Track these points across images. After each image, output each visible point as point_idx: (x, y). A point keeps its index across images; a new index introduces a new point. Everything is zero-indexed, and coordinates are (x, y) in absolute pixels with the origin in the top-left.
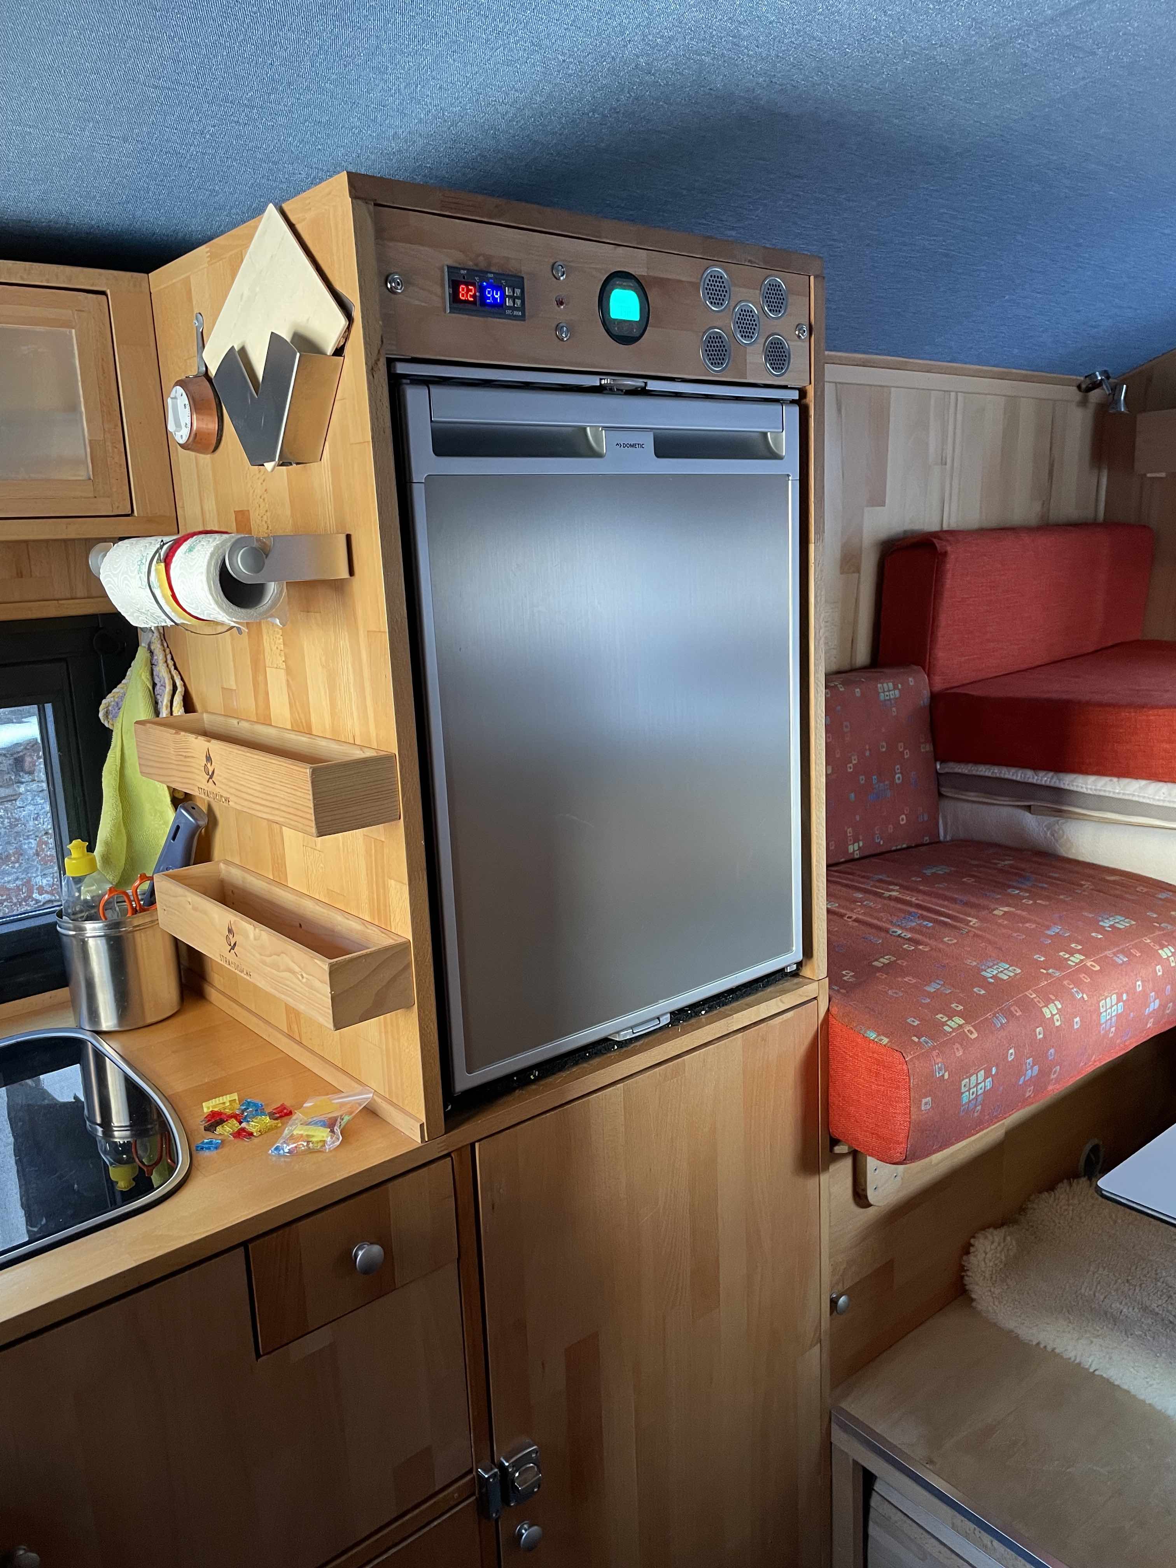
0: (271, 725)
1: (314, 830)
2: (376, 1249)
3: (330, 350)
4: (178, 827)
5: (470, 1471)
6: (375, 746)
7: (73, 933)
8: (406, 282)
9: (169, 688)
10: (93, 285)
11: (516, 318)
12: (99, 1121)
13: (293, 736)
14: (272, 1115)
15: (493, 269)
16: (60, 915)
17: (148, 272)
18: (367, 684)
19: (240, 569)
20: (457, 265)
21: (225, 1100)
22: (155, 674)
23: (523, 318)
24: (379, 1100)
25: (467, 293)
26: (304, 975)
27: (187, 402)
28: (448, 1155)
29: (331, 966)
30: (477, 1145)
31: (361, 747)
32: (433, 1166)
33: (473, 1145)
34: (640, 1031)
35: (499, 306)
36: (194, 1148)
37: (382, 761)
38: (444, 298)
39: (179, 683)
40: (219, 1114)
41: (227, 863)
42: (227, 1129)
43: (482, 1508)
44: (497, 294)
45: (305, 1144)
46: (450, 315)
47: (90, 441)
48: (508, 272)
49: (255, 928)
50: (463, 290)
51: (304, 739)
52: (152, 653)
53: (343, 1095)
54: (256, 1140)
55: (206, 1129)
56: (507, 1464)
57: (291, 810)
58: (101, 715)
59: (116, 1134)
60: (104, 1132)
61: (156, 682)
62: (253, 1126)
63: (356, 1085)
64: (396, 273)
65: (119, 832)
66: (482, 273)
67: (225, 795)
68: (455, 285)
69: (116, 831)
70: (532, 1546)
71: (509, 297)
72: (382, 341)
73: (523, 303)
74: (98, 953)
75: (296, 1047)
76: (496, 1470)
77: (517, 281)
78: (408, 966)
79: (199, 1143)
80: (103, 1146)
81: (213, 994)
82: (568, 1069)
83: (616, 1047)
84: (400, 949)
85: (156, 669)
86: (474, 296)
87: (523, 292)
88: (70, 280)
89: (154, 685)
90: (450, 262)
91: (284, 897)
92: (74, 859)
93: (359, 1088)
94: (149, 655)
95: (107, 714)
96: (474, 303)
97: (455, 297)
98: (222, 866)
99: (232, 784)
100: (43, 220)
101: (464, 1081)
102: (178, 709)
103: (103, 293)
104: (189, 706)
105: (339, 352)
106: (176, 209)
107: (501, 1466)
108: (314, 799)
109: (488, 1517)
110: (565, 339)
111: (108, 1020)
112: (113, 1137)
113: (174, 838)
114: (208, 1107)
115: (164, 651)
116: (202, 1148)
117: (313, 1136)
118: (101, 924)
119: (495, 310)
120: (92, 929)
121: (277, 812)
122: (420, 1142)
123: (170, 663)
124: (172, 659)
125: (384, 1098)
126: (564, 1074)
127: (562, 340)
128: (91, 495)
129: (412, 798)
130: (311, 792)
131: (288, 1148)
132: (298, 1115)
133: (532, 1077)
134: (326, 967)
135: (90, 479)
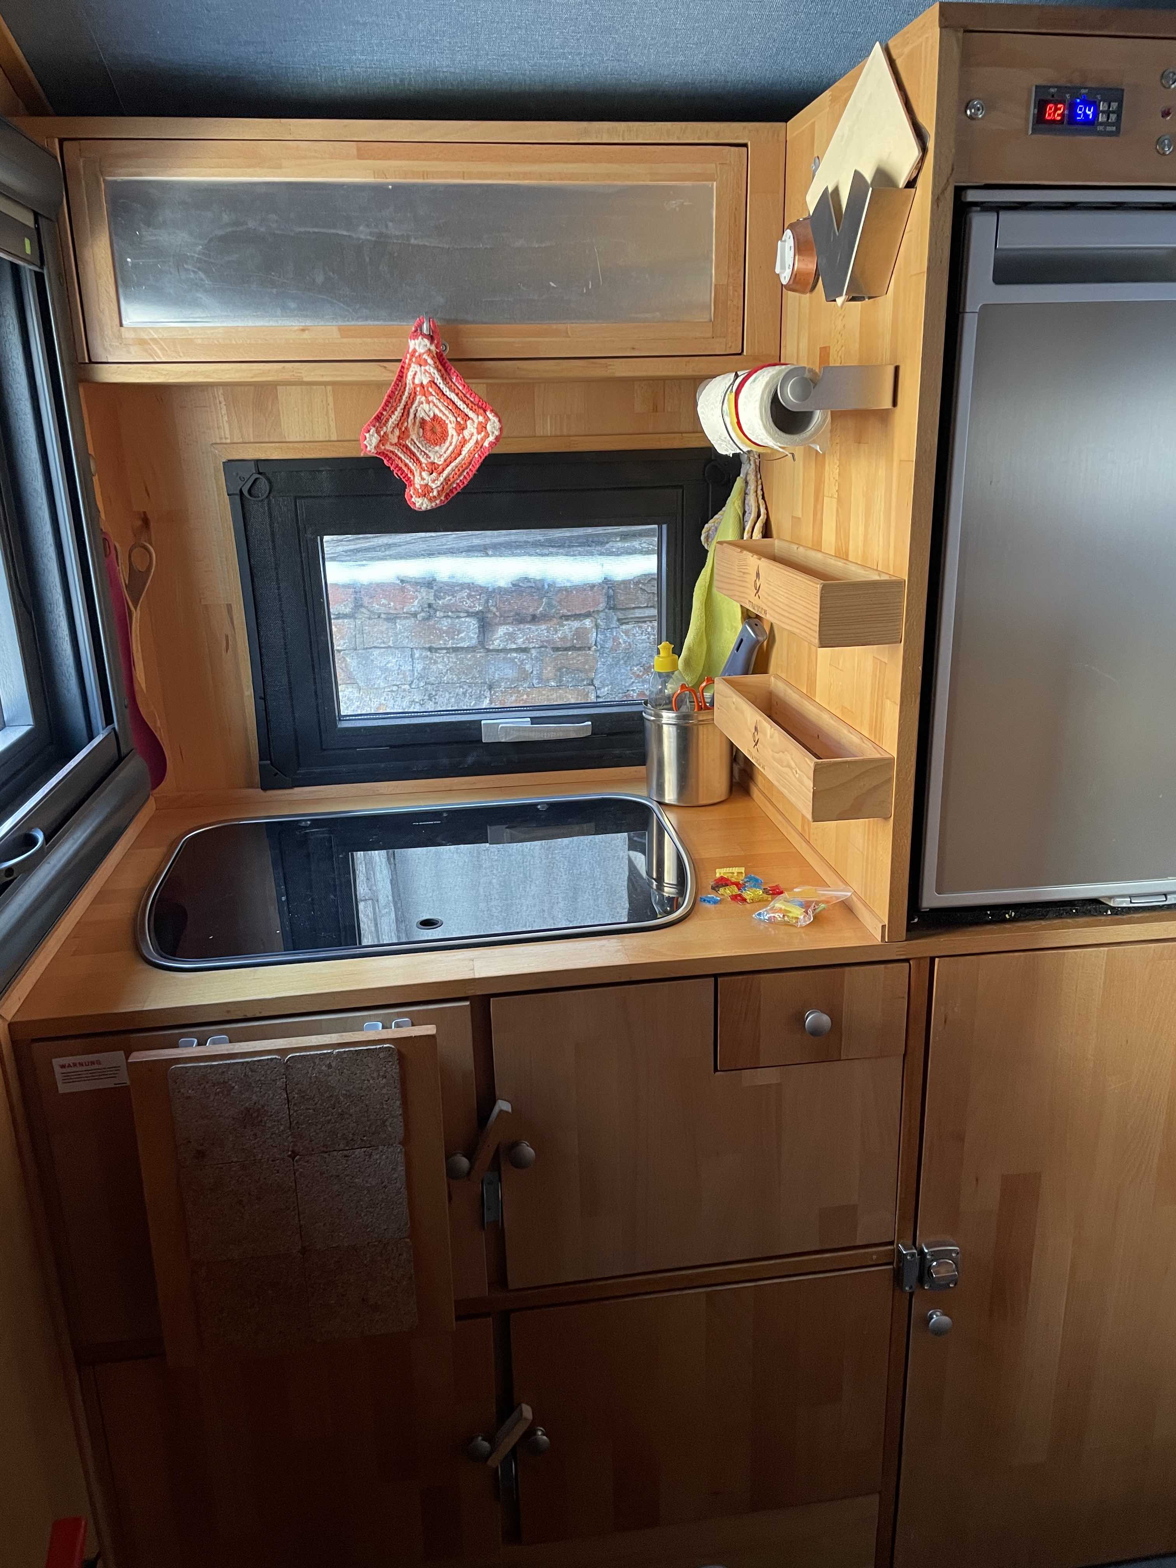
0: (821, 551)
1: (817, 641)
2: (825, 1019)
3: (902, 182)
4: (742, 640)
5: (892, 1243)
6: (891, 573)
7: (653, 718)
8: (989, 106)
9: (753, 515)
10: (736, 138)
11: (1111, 134)
12: (655, 876)
13: (832, 561)
14: (766, 891)
15: (1089, 85)
16: (646, 703)
17: (786, 120)
18: (893, 513)
19: (790, 398)
20: (1044, 83)
21: (733, 871)
22: (746, 502)
23: (1117, 133)
24: (855, 899)
25: (1056, 112)
26: (798, 771)
27: (792, 245)
28: (907, 960)
29: (816, 764)
30: (937, 960)
31: (880, 573)
32: (890, 966)
33: (932, 960)
34: (1138, 902)
35: (1090, 123)
36: (699, 899)
37: (891, 586)
38: (1027, 120)
39: (763, 511)
40: (727, 880)
41: (777, 677)
42: (727, 892)
43: (898, 1277)
44: (1089, 110)
45: (782, 916)
46: (1033, 136)
47: (716, 285)
48: (1109, 86)
49: (771, 727)
50: (1050, 109)
51: (840, 564)
52: (747, 483)
53: (829, 889)
54: (748, 906)
55: (713, 888)
56: (926, 1251)
57: (804, 623)
58: (702, 538)
59: (666, 889)
60: (657, 885)
61: (746, 510)
62: (748, 894)
63: (841, 883)
64: (976, 99)
65: (701, 641)
66: (1074, 90)
67: (765, 608)
68: (1041, 105)
69: (698, 641)
70: (939, 1332)
71: (1103, 112)
72: (953, 170)
73: (1119, 117)
74: (669, 738)
75: (804, 844)
76: (915, 1251)
77: (1115, 95)
78: (890, 780)
79: (703, 897)
80: (655, 898)
81: (755, 792)
82: (1050, 919)
83: (1109, 913)
84: (883, 764)
85: (748, 498)
86: (1062, 115)
87: (1120, 106)
88: (717, 135)
89: (744, 513)
90: (1040, 82)
91: (810, 710)
92: (662, 657)
93: (842, 886)
94: (744, 485)
95: (707, 538)
96: (1061, 122)
97: (1040, 118)
98: (773, 679)
99: (770, 599)
100: (706, 81)
101: (931, 899)
102: (757, 535)
103: (745, 145)
104: (767, 533)
105: (911, 184)
106: (821, 55)
107: (921, 1252)
108: (821, 612)
109: (902, 1288)
110: (1168, 153)
111: (670, 795)
112: (663, 891)
113: (737, 650)
114: (720, 873)
115: (757, 482)
116: (705, 900)
117: (790, 912)
118: (674, 715)
119: (1086, 127)
120: (668, 717)
121: (794, 624)
122: (880, 940)
123: (760, 493)
124: (762, 490)
125: (859, 898)
126: (1043, 923)
127: (1164, 154)
128: (710, 335)
129: (915, 623)
130: (818, 606)
131: (768, 916)
132: (786, 895)
133: (1007, 916)
134: (812, 765)
135: (711, 321)
